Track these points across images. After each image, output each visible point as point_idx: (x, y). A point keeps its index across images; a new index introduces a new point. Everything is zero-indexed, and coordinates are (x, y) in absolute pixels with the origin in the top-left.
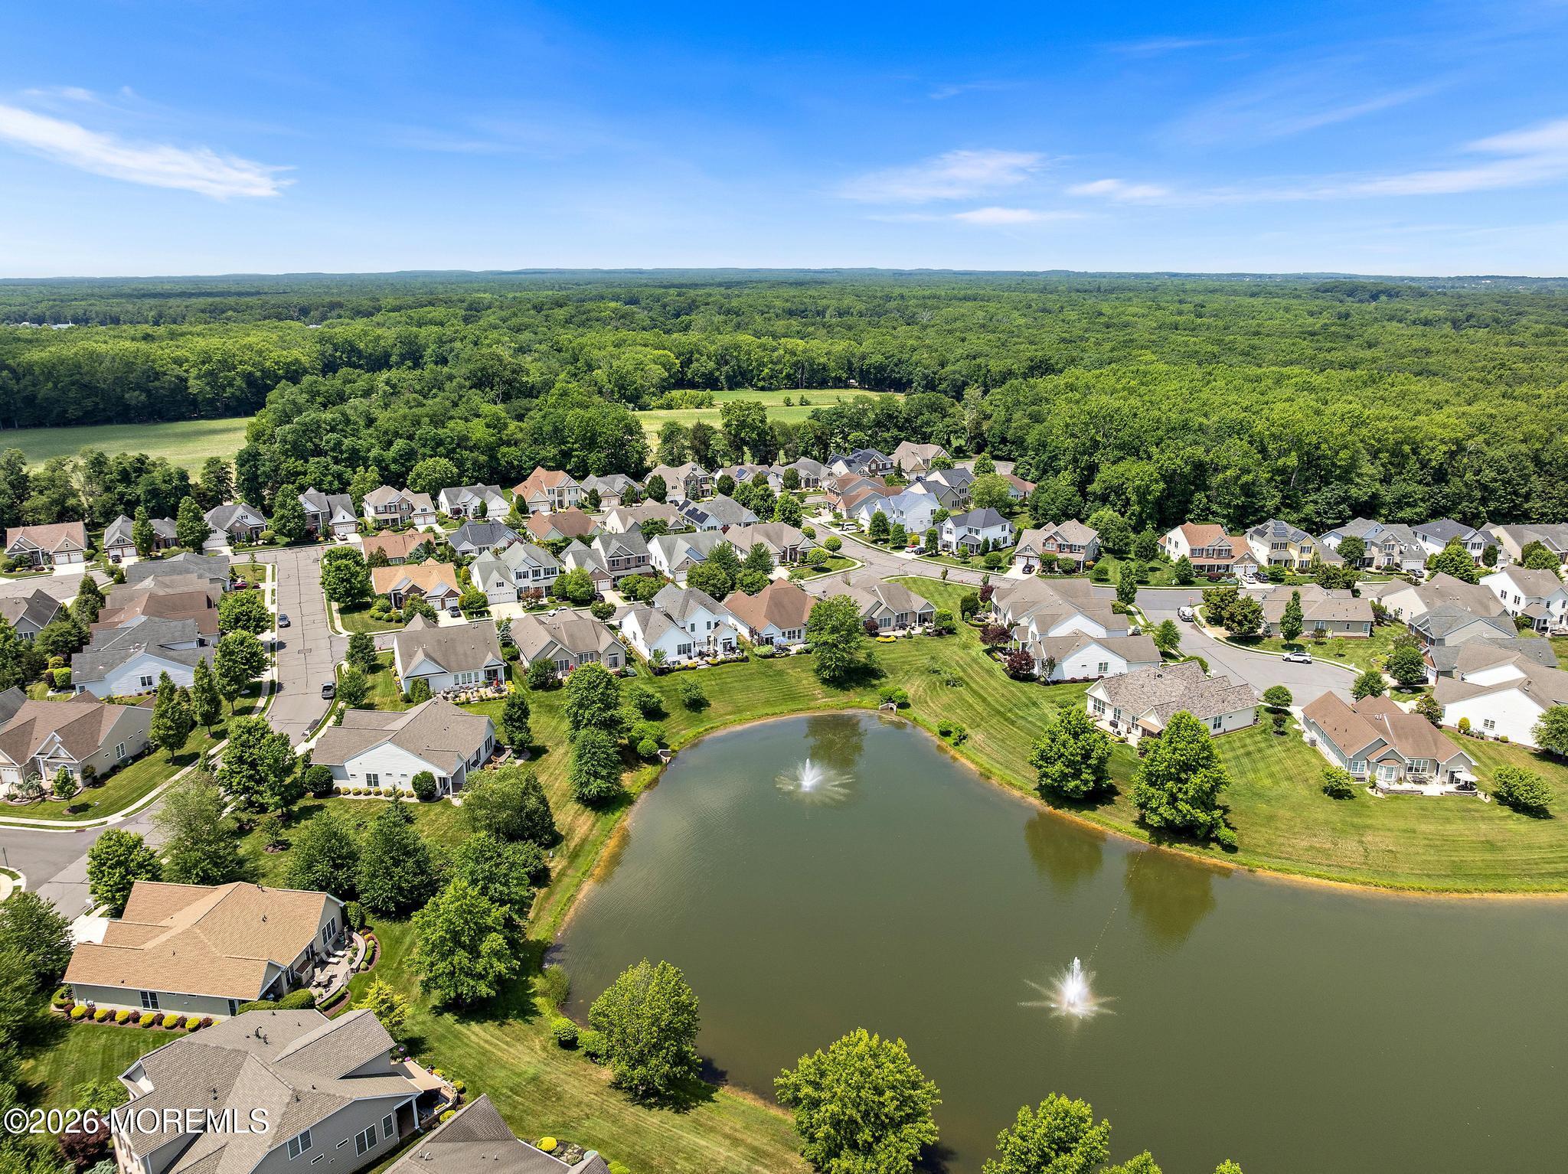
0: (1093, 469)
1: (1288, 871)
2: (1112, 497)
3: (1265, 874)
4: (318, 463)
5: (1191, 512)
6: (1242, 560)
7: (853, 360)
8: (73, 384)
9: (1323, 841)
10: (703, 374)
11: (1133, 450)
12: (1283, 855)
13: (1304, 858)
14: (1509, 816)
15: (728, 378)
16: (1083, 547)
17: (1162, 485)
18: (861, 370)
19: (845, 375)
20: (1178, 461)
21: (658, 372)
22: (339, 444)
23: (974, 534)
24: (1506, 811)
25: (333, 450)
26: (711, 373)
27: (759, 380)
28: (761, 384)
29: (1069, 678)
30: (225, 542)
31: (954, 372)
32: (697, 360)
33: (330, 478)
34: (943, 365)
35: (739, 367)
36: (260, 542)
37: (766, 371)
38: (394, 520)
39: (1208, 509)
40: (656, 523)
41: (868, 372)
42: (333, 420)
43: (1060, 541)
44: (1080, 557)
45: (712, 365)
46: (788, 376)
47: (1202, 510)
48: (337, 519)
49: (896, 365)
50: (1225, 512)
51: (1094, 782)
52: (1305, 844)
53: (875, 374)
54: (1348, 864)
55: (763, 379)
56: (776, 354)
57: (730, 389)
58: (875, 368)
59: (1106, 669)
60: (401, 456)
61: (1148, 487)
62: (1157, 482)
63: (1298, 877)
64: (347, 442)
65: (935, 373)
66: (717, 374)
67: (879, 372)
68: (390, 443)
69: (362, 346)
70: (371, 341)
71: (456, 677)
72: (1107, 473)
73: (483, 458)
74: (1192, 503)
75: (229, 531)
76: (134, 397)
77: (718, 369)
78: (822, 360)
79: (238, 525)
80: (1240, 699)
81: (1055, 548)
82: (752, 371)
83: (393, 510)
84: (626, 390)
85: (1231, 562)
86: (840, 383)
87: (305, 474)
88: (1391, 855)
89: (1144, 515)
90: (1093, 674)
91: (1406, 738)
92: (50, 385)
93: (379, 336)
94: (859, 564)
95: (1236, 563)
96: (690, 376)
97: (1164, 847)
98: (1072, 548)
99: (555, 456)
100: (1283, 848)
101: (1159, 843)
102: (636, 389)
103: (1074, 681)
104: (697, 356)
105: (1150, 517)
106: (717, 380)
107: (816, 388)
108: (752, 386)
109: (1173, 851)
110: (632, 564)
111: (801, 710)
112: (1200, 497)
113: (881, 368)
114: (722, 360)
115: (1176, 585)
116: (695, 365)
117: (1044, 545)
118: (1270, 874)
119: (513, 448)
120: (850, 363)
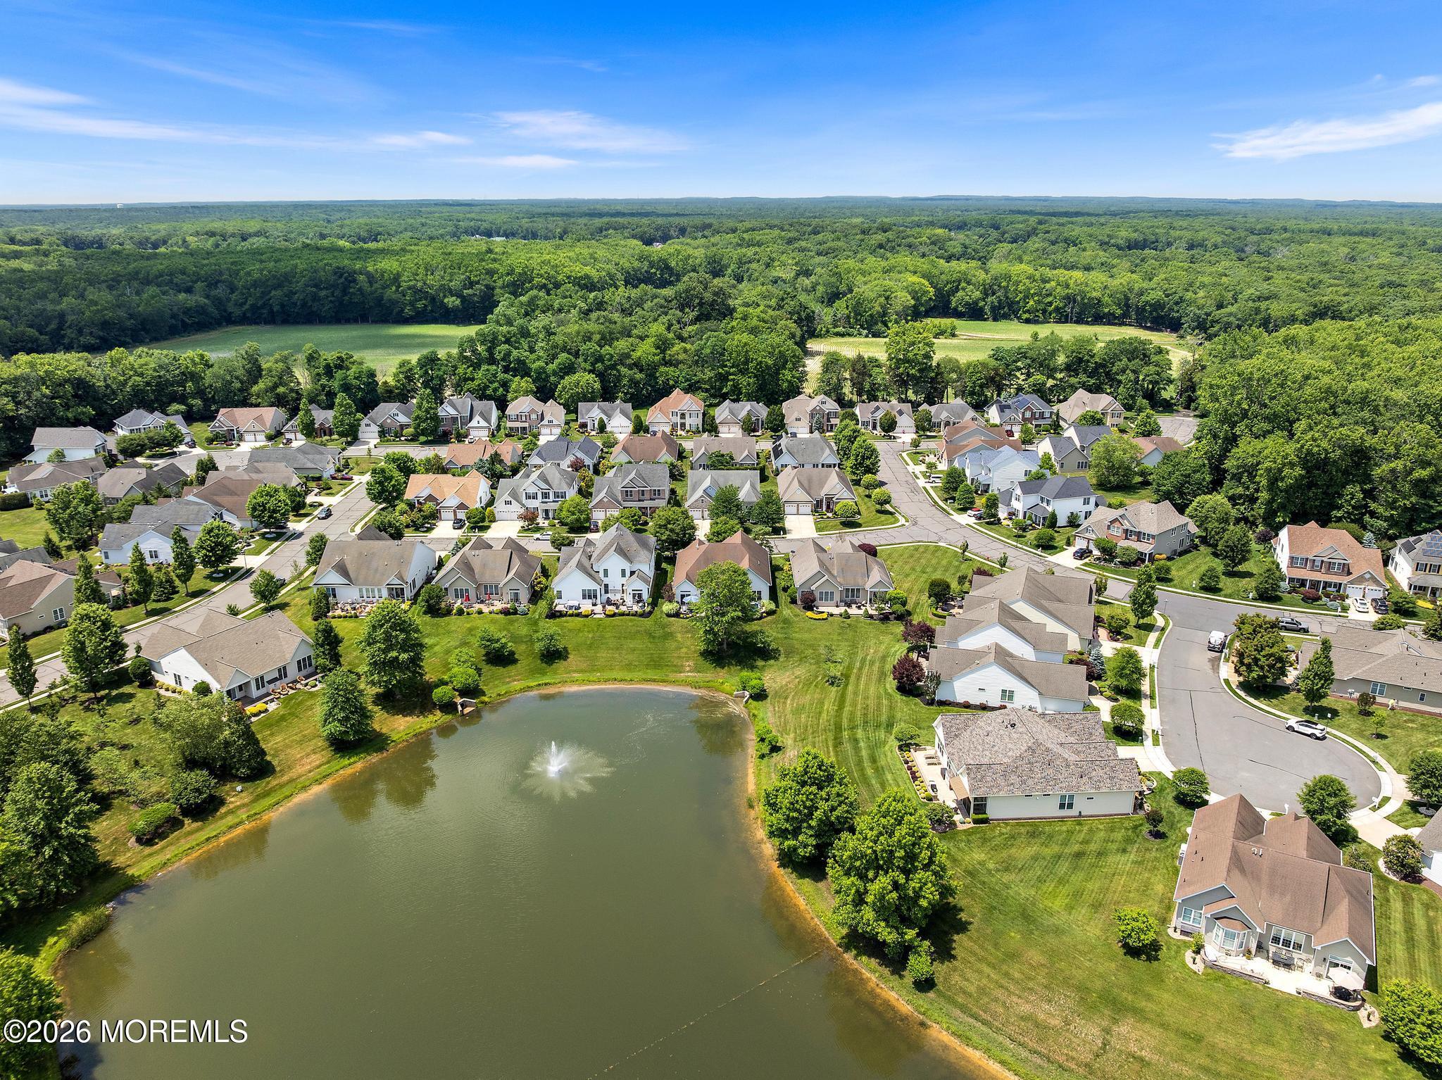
0: (1232, 440)
1: (967, 1041)
2: (1245, 479)
3: (940, 1034)
4: (488, 370)
5: (1339, 508)
6: (1361, 579)
7: (1132, 296)
8: (409, 288)
9: (1050, 1014)
10: (967, 304)
11: (1284, 423)
12: (984, 1016)
13: (1010, 1030)
14: (1385, 1062)
15: (993, 309)
16: (1153, 537)
17: (1299, 471)
18: (1137, 306)
19: (1119, 312)
20: (1324, 444)
21: (903, 299)
22: (508, 354)
23: (1045, 504)
24: (1389, 1052)
25: (503, 359)
26: (976, 303)
27: (1024, 312)
28: (1026, 316)
29: (961, 701)
30: (376, 435)
31: (1230, 314)
32: (964, 289)
33: (496, 385)
34: (1220, 306)
35: (1007, 298)
36: (403, 438)
37: (1032, 302)
38: (524, 428)
39: (1366, 506)
40: (723, 456)
41: (1143, 309)
42: (509, 332)
43: (1127, 525)
44: (1146, 548)
45: (977, 294)
46: (1057, 309)
47: (1354, 507)
48: (474, 423)
49: (1177, 303)
50: (1387, 514)
51: (816, 847)
52: (1025, 1008)
53: (1151, 313)
54: (1061, 1059)
55: (1028, 311)
56: (1048, 286)
57: (995, 320)
58: (1150, 305)
59: (1011, 698)
60: (561, 369)
61: (1280, 471)
62: (1292, 465)
63: (975, 1055)
64: (515, 353)
65: (1208, 314)
66: (981, 304)
67: (1155, 310)
68: (554, 357)
69: (673, 264)
70: (681, 260)
71: (361, 590)
72: (1246, 448)
73: (639, 376)
74: (1340, 496)
75: (381, 426)
76: (452, 301)
77: (984, 299)
78: (1094, 294)
79: (389, 421)
80: (1111, 778)
81: (1119, 533)
82: (1018, 302)
83: (524, 419)
84: (862, 316)
85: (1344, 580)
86: (1110, 320)
87: (473, 379)
88: (1136, 1066)
89: (1275, 506)
90: (995, 701)
91: (1283, 894)
92: (394, 288)
93: (689, 256)
94: (902, 521)
95: (1351, 582)
96: (953, 305)
97: (849, 957)
98: (1140, 536)
99: (710, 378)
100: (993, 1006)
101: (847, 948)
102: (871, 316)
103: (967, 706)
104: (963, 284)
105: (1283, 507)
106: (982, 309)
107: (1087, 323)
108: (1019, 318)
109: (856, 965)
110: (647, 496)
111: (654, 681)
112: (1353, 491)
113: (1158, 306)
114: (988, 291)
115: (1254, 599)
116: (960, 294)
117: (1109, 527)
118: (946, 1037)
119: (672, 369)
120: (1127, 299)
